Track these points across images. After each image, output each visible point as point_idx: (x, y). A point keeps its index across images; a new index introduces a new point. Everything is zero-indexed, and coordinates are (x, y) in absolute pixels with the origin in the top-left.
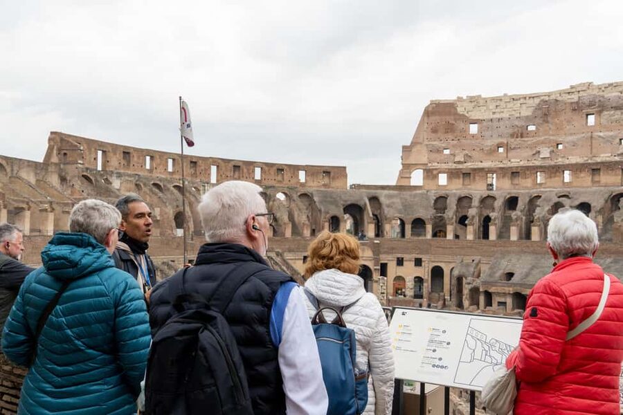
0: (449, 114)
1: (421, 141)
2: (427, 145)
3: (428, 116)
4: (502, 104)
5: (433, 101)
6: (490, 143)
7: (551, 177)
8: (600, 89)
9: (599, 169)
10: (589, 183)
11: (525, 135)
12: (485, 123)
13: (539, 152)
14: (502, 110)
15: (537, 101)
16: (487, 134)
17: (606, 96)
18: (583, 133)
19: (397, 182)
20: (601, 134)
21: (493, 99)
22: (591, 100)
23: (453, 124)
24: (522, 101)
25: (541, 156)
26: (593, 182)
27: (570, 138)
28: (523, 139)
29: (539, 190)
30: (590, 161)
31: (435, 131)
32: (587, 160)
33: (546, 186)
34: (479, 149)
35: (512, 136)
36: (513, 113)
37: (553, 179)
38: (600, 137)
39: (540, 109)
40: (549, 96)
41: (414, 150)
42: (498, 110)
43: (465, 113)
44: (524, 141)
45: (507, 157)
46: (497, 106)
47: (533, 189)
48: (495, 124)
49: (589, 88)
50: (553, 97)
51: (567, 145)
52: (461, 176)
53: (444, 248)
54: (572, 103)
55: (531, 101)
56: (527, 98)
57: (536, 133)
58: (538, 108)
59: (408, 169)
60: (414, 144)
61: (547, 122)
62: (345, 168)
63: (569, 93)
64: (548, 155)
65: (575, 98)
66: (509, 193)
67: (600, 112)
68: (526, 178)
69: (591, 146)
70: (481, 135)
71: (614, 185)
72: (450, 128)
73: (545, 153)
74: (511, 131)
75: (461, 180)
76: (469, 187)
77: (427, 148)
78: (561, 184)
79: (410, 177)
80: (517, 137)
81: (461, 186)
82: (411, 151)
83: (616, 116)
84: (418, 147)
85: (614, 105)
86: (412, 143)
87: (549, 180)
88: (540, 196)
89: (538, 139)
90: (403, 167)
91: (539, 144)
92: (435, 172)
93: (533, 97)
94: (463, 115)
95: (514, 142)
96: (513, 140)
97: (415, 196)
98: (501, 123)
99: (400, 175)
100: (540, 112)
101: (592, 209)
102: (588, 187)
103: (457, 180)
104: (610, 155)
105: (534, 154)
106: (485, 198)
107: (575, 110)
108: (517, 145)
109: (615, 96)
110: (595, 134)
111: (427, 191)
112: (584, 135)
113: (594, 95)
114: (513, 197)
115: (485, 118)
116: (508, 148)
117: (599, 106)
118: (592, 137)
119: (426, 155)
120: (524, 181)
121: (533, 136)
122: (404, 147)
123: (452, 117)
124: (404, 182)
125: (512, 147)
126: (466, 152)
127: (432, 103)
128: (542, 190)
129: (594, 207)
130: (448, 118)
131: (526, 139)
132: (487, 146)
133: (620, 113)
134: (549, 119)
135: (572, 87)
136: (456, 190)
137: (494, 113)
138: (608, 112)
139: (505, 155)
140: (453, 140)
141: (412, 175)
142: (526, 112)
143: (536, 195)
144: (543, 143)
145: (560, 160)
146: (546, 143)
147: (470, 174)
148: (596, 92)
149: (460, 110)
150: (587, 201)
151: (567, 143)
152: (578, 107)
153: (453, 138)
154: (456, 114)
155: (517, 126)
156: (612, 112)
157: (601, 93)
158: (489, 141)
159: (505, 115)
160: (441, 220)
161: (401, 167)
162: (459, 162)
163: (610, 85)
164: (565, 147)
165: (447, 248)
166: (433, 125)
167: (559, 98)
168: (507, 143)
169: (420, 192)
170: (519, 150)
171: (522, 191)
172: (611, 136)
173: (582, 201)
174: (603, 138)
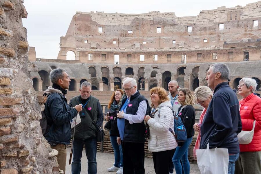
0: (87, 20)
1: (72, 34)
2: (75, 37)
3: (76, 21)
4: (115, 18)
5: (78, 12)
6: (109, 38)
7: (147, 58)
8: (163, 15)
9: (171, 55)
10: (166, 62)
11: (127, 35)
12: (106, 28)
13: (135, 45)
14: (115, 21)
15: (133, 18)
16: (108, 33)
17: (166, 19)
18: (156, 36)
19: (58, 57)
20: (164, 37)
21: (110, 15)
22: (159, 20)
23: (90, 27)
24: (125, 17)
25: (136, 47)
26: (168, 61)
27: (150, 39)
28: (127, 37)
29: (141, 64)
30: (159, 51)
31: (79, 29)
32: (158, 50)
33: (145, 62)
34: (103, 41)
35: (121, 35)
36: (121, 23)
37: (148, 59)
38: (164, 39)
39: (135, 22)
40: (139, 16)
41: (68, 39)
42: (113, 21)
43: (96, 21)
44: (127, 38)
45: (118, 46)
46: (112, 19)
47: (139, 64)
48: (112, 28)
49: (158, 14)
50: (140, 17)
51: (148, 42)
52: (101, 55)
53: (101, 96)
54: (150, 21)
55: (129, 18)
56: (128, 16)
57: (133, 35)
58: (134, 21)
59: (64, 50)
60: (68, 36)
61: (138, 29)
62: (34, 48)
63: (149, 15)
64: (139, 47)
65: (151, 18)
66: (127, 66)
67: (164, 27)
68: (135, 58)
69: (160, 43)
70: (104, 34)
71: (178, 63)
72: (88, 29)
73: (138, 45)
74: (120, 33)
75: (101, 58)
76: (105, 62)
77: (75, 39)
78: (152, 62)
79: (66, 55)
80: (123, 36)
81: (101, 61)
82: (66, 40)
83: (171, 29)
84: (70, 38)
85: (170, 24)
86: (66, 35)
87: (146, 59)
88: (144, 68)
89: (134, 38)
90: (61, 49)
91: (134, 41)
92: (87, 53)
93: (131, 16)
94: (95, 22)
95: (122, 39)
96: (121, 38)
97: (77, 66)
98: (115, 28)
99: (59, 53)
100: (135, 24)
101: (172, 75)
102: (165, 63)
103: (99, 58)
104: (168, 48)
105: (132, 46)
106: (115, 68)
107: (152, 24)
108: (123, 40)
109: (170, 19)
110: (161, 37)
111: (83, 64)
112: (156, 37)
113: (161, 18)
114: (130, 68)
115: (106, 24)
116: (119, 42)
117: (163, 23)
118: (160, 39)
119: (75, 43)
120: (134, 59)
121: (131, 36)
122: (62, 38)
123: (89, 22)
124: (62, 58)
125: (121, 41)
126: (97, 42)
127: (77, 13)
128: (143, 64)
129: (173, 73)
130: (87, 23)
131: (128, 38)
132: (108, 40)
133: (172, 28)
134: (139, 28)
135: (150, 13)
136: (98, 63)
137: (111, 22)
138: (167, 27)
139: (118, 45)
140: (90, 35)
141: (67, 54)
142: (128, 23)
143: (141, 67)
144: (136, 40)
145: (145, 49)
146: (138, 40)
147: (105, 55)
148: (161, 16)
149: (93, 19)
150: (168, 71)
151: (149, 41)
152: (154, 23)
153: (90, 34)
154: (91, 21)
155: (124, 31)
156: (169, 27)
157: (164, 17)
158: (109, 37)
159: (117, 24)
160: (94, 80)
161: (60, 49)
162: (93, 48)
163: (168, 13)
164: (147, 43)
165: (103, 96)
166: (79, 26)
167: (144, 18)
168: (118, 39)
169: (78, 64)
170: (124, 43)
171: (134, 65)
172: (169, 39)
173: (166, 70)
174: (165, 39)
